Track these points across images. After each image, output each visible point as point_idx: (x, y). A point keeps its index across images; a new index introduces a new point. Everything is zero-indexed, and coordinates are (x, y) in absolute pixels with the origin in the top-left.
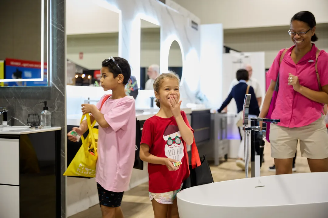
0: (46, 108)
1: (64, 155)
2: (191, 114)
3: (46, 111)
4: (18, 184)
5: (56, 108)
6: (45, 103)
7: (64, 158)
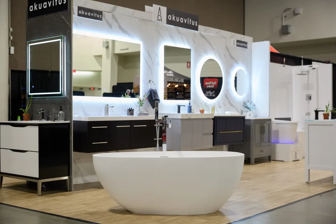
0: (61, 110)
1: (71, 138)
2: (213, 119)
3: (61, 111)
4: (38, 151)
5: (68, 110)
6: (61, 107)
7: (71, 140)
